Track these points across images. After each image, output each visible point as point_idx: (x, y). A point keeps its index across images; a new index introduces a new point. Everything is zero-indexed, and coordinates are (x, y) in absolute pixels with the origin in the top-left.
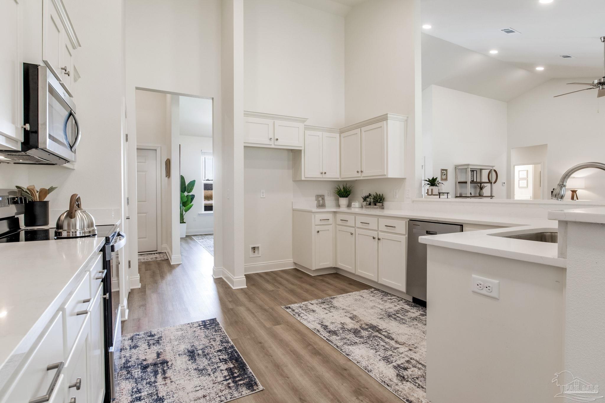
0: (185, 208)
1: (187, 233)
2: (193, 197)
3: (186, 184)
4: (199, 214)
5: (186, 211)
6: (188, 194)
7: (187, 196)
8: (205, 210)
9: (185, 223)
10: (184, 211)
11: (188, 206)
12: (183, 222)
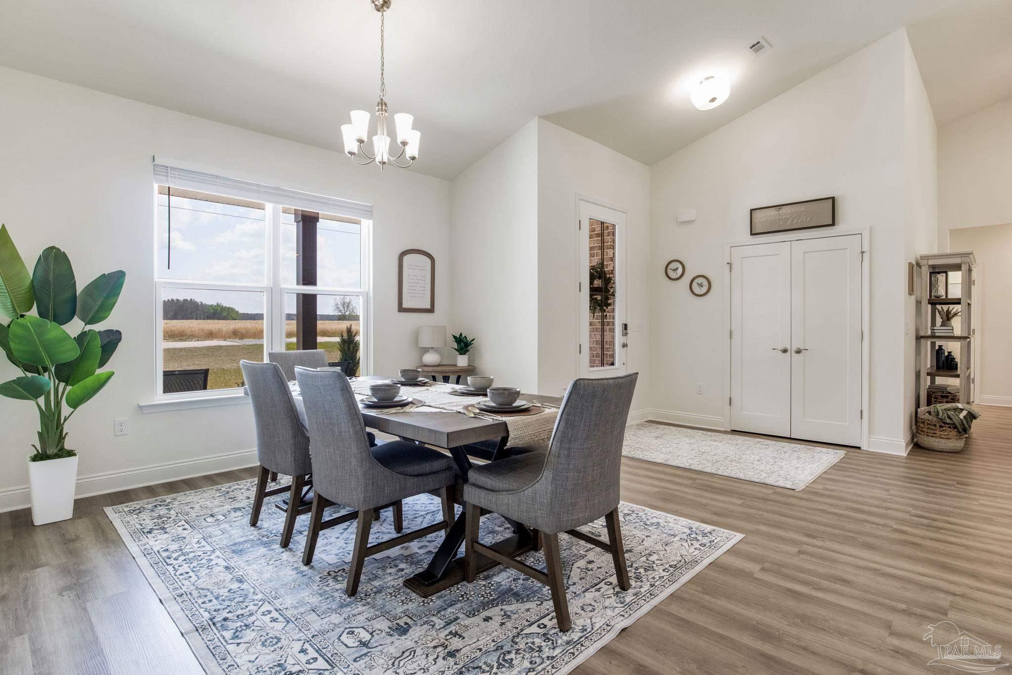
0: (69, 388)
1: (79, 488)
2: (112, 340)
3: (80, 287)
4: (141, 408)
5: (75, 404)
6: (89, 327)
7: (83, 335)
8: (169, 388)
9: (71, 454)
10: (64, 403)
11: (89, 381)
12: (62, 449)
